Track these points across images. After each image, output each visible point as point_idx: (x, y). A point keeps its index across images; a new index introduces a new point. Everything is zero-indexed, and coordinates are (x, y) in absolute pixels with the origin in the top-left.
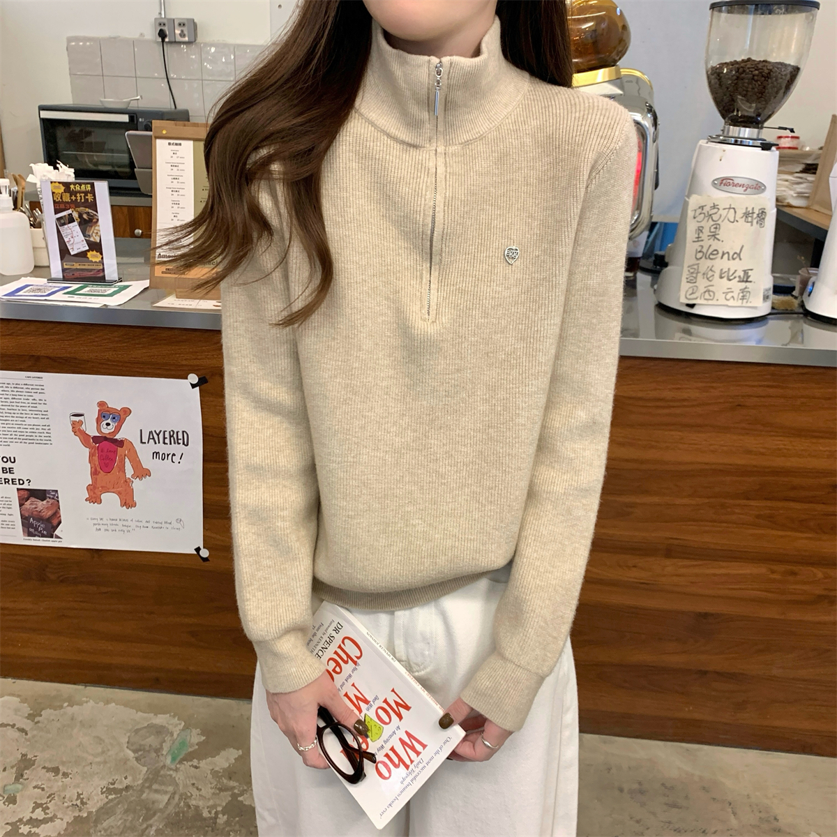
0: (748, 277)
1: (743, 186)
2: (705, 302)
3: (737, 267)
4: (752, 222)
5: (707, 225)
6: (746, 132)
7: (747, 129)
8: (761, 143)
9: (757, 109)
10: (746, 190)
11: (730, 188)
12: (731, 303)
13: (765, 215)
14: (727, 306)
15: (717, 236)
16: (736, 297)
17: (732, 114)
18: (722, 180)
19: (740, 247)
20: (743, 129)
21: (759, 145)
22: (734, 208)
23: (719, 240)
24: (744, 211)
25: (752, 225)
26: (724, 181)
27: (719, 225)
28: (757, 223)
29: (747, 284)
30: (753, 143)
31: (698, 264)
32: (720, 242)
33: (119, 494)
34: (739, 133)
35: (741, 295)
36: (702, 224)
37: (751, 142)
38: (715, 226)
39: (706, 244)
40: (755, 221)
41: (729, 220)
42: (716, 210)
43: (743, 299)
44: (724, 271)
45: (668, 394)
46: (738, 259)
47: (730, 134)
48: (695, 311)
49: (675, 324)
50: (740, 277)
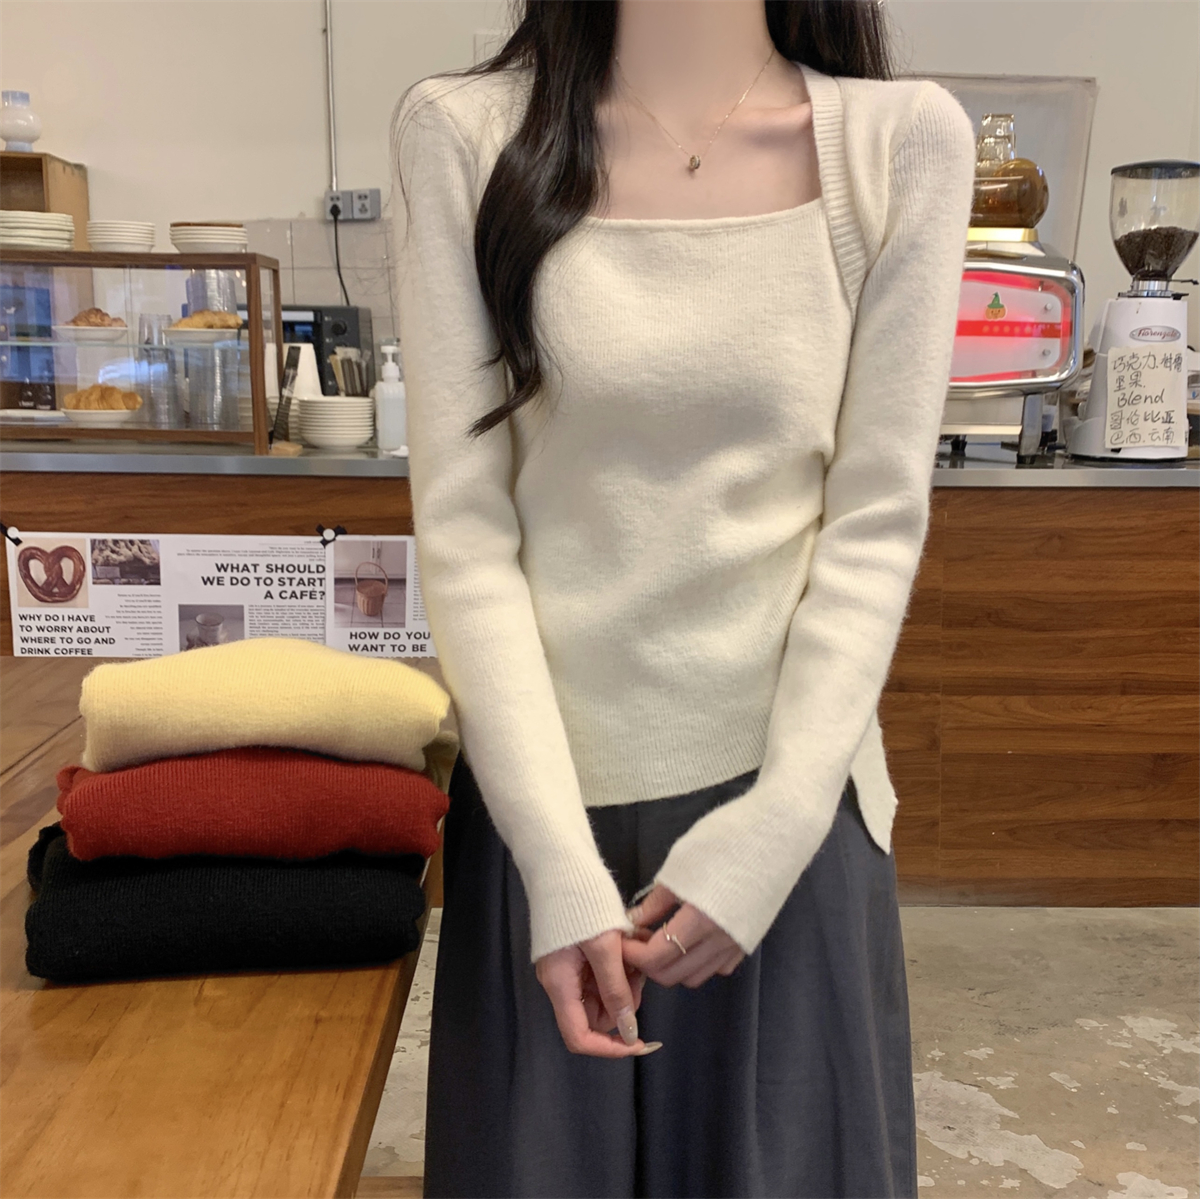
0: (1171, 419)
2: (1132, 445)
3: (1160, 409)
4: (1170, 367)
5: (1128, 374)
6: (1156, 285)
7: (1156, 282)
8: (1173, 295)
9: (1164, 263)
10: (1163, 338)
11: (1149, 337)
12: (1157, 443)
13: (1183, 360)
14: (1154, 446)
15: (1139, 383)
16: (1161, 437)
17: (1139, 271)
18: (1140, 331)
19: (1161, 391)
20: (1152, 282)
21: (1170, 296)
22: (1153, 356)
23: (1140, 386)
24: (1162, 357)
25: (1171, 370)
27: (1140, 372)
29: (1171, 425)
31: (1121, 411)
32: (1142, 388)
34: (1149, 286)
35: (1166, 435)
36: (1122, 374)
37: (1162, 294)
38: (1136, 374)
39: (1127, 391)
40: (1173, 367)
41: (1149, 368)
42: (1135, 360)
43: (1167, 438)
44: (1148, 414)
46: (1160, 402)
47: (1141, 288)
48: (1121, 455)
50: (1163, 418)
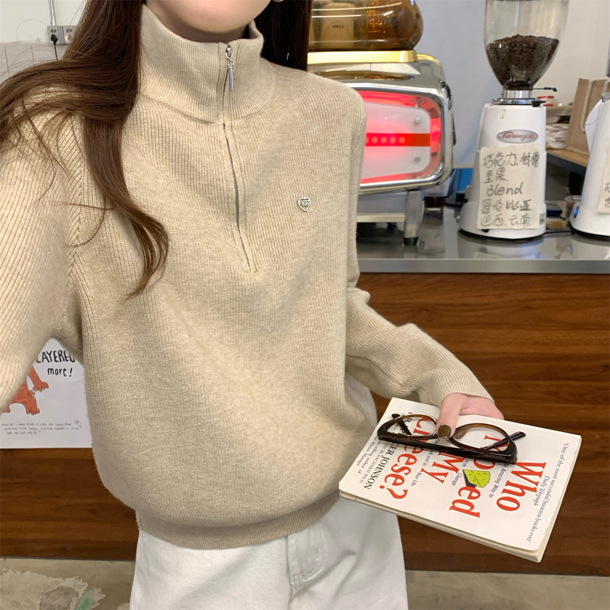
0: (528, 206)
1: (520, 136)
2: (497, 227)
3: (519, 199)
4: (528, 164)
5: (495, 169)
6: (520, 94)
7: (521, 92)
8: (533, 102)
9: (527, 74)
10: (523, 140)
11: (511, 139)
12: (516, 227)
13: (539, 157)
14: (513, 229)
15: (503, 177)
16: (519, 222)
17: (508, 81)
18: (504, 134)
19: (520, 184)
20: (517, 92)
21: (531, 103)
22: (514, 155)
23: (504, 180)
24: (522, 156)
25: (529, 166)
26: (506, 135)
27: (503, 168)
28: (533, 164)
29: (527, 212)
30: (526, 102)
31: (490, 199)
32: (505, 181)
33: (24, 403)
34: (515, 95)
35: (523, 220)
36: (490, 169)
37: (524, 102)
38: (501, 170)
39: (494, 184)
40: (531, 163)
41: (511, 164)
42: (501, 157)
43: (525, 222)
44: (509, 202)
45: (472, 301)
46: (519, 193)
47: (508, 97)
48: (489, 234)
49: (474, 245)
50: (521, 206)
